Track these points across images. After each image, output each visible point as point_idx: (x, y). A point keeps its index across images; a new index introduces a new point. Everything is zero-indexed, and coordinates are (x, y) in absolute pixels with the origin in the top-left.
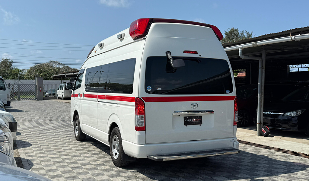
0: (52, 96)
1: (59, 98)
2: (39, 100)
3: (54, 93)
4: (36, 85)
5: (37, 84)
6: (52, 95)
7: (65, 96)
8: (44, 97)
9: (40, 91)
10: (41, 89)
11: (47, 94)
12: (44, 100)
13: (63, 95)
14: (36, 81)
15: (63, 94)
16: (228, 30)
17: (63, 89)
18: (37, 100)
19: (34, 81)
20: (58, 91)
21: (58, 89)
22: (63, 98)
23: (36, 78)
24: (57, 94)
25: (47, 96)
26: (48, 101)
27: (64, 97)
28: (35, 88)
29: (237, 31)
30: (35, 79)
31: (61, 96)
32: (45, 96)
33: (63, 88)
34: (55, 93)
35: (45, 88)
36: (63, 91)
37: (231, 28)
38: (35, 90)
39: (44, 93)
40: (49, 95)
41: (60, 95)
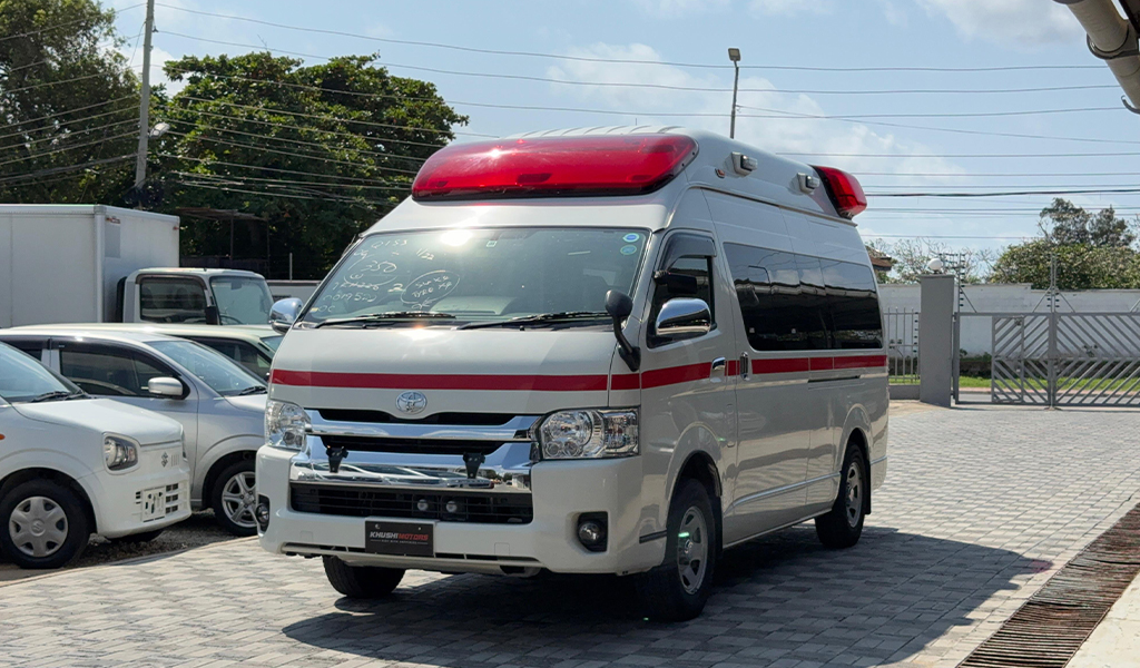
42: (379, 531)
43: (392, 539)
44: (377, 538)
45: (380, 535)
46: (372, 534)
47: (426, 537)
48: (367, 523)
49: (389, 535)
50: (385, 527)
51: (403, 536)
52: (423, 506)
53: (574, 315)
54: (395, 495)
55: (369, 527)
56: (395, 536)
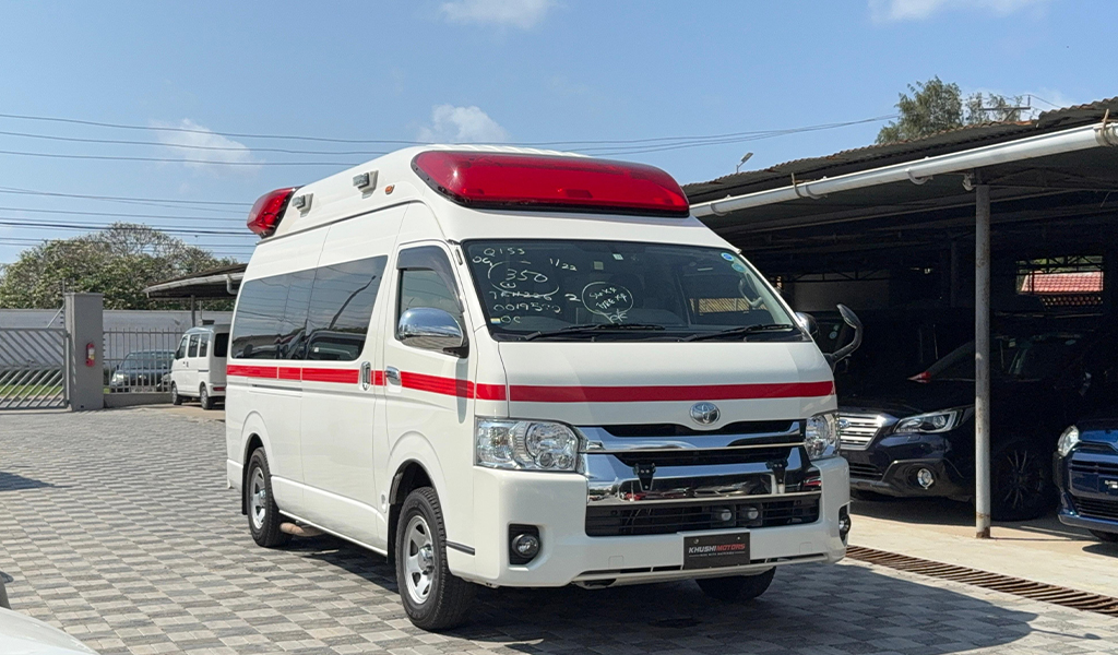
0: (145, 390)
1: (183, 400)
2: (82, 409)
3: (155, 371)
4: (69, 336)
5: (70, 327)
6: (146, 383)
7: (215, 389)
8: (107, 391)
9: (89, 362)
10: (91, 352)
11: (118, 378)
12: (106, 407)
13: (203, 385)
14: (67, 317)
15: (205, 378)
16: (913, 89)
17: (203, 354)
18: (69, 409)
19: (54, 315)
20: (176, 363)
21: (179, 355)
22: (204, 400)
23: (69, 301)
24: (174, 376)
25: (120, 390)
26: (127, 412)
27: (210, 393)
28: (64, 347)
29: (952, 93)
30: (61, 303)
31: (192, 389)
32: (113, 391)
33: (204, 348)
34: (162, 371)
35: (112, 350)
36: (204, 362)
37: (925, 82)
38: (64, 357)
39: (107, 375)
40: (133, 383)
41: (187, 382)
42: (697, 546)
43: (711, 552)
44: (697, 553)
45: (699, 549)
46: (691, 550)
47: (743, 546)
48: (685, 538)
49: (707, 549)
50: (704, 541)
51: (720, 548)
52: (726, 516)
53: (766, 327)
54: (700, 508)
55: (688, 542)
56: (714, 548)
